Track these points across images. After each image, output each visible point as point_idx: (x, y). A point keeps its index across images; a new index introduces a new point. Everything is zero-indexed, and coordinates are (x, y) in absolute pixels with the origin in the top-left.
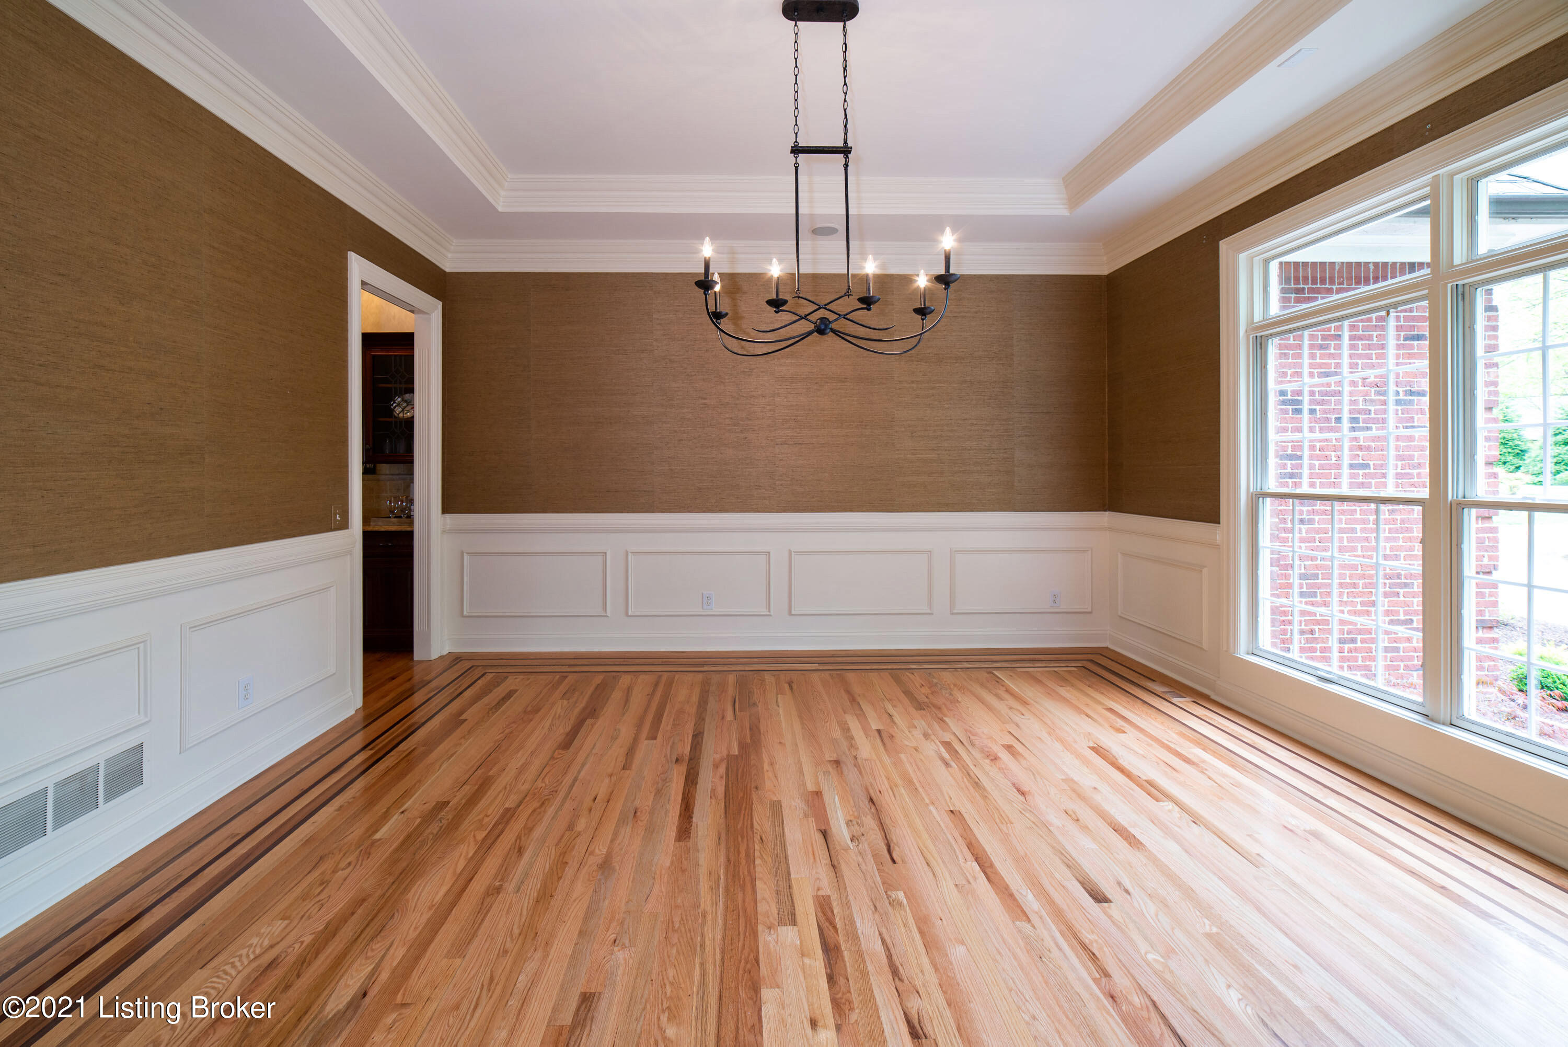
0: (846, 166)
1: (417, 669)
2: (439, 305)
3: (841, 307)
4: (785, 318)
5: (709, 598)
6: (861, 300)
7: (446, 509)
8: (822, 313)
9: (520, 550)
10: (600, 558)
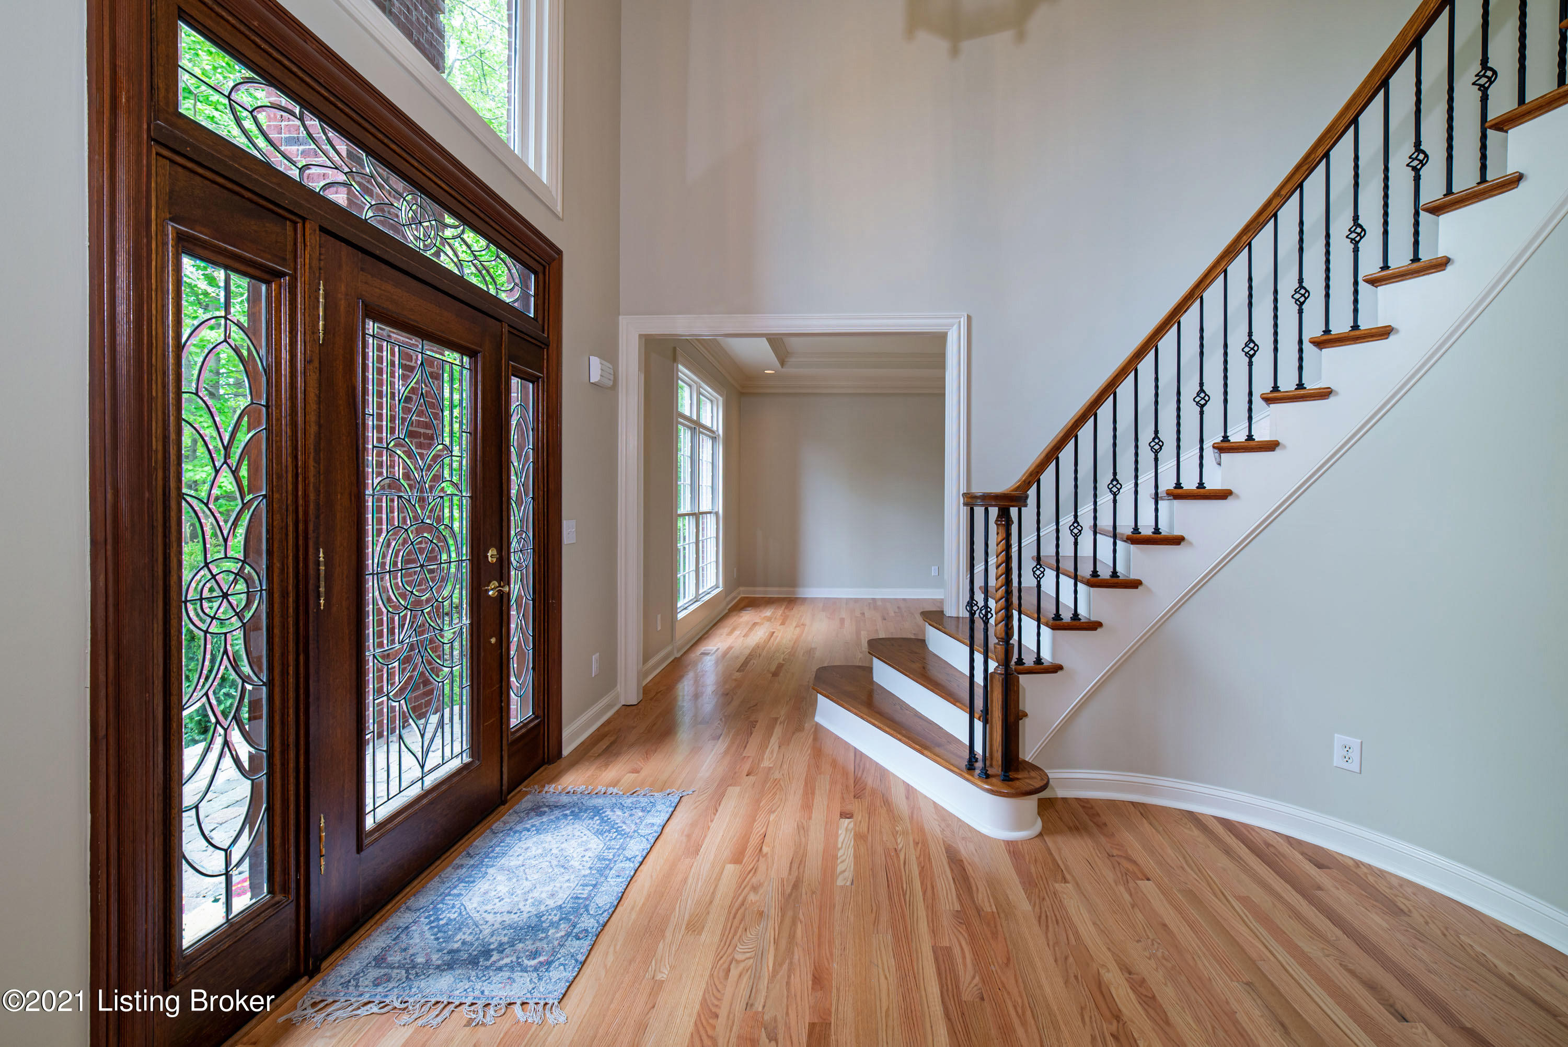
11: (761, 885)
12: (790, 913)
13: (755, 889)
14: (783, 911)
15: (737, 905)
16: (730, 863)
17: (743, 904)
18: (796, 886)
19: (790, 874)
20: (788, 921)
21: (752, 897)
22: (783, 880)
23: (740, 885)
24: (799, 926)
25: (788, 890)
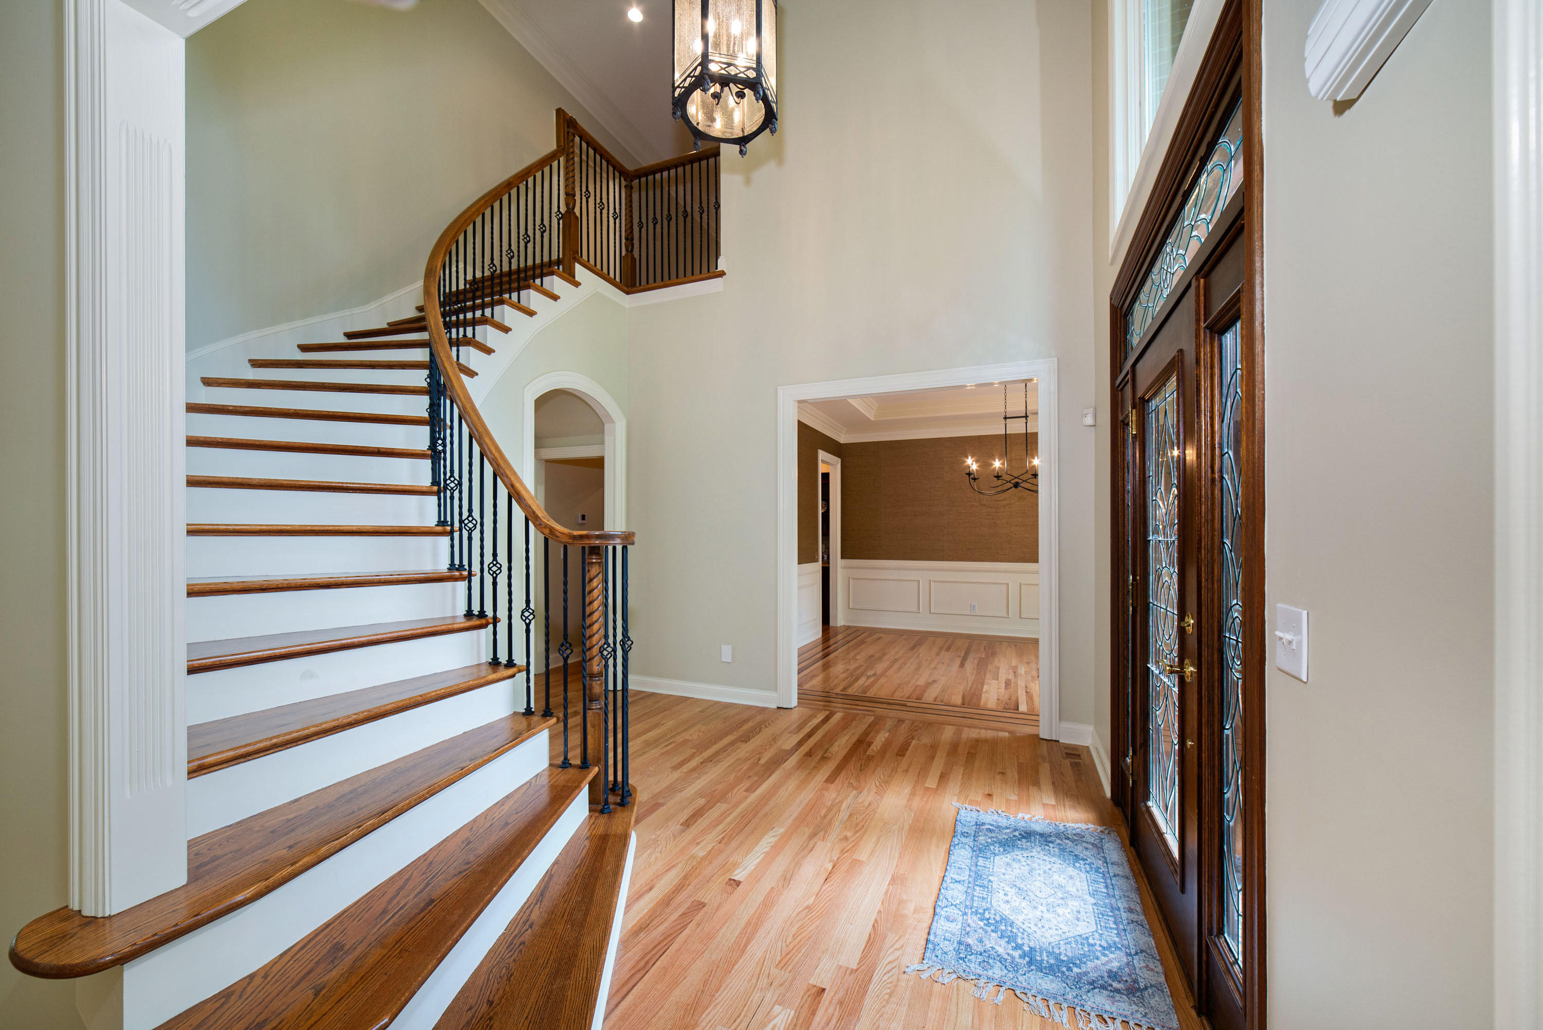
0: (1026, 423)
1: (831, 630)
2: (840, 460)
3: (1024, 477)
4: (1000, 482)
5: (974, 606)
6: (1033, 475)
7: (842, 558)
8: (1016, 480)
9: (883, 578)
10: (916, 583)
11: (841, 840)
12: (826, 821)
13: (846, 838)
14: (830, 824)
15: (861, 832)
16: (863, 862)
17: (856, 832)
18: (814, 835)
19: (816, 843)
20: (829, 817)
21: (849, 834)
22: (823, 840)
23: (856, 845)
24: (822, 814)
25: (822, 833)
